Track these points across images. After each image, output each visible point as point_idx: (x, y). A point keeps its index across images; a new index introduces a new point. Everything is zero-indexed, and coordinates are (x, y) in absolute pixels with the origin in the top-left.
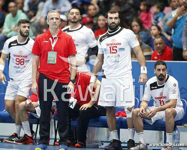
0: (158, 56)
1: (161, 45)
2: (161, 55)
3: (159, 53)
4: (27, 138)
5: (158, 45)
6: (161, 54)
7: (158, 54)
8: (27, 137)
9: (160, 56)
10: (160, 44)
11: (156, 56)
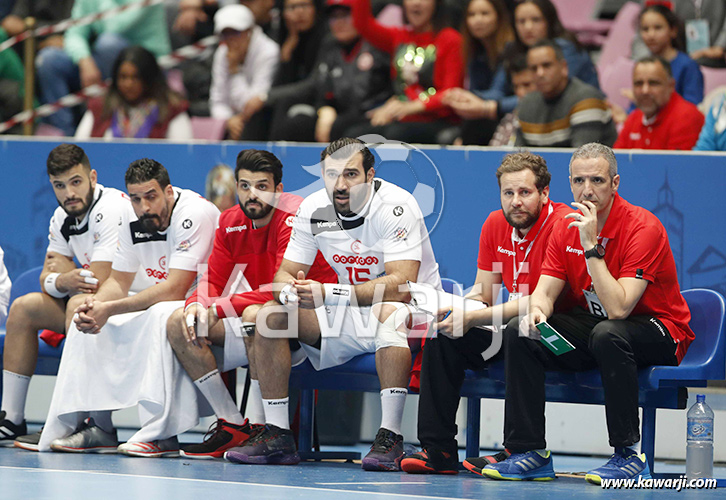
0: (642, 129)
1: (656, 90)
2: (653, 126)
3: (648, 118)
4: (227, 433)
5: (645, 89)
6: (652, 120)
7: (645, 121)
8: (226, 428)
9: (650, 130)
10: (652, 83)
11: (636, 132)
